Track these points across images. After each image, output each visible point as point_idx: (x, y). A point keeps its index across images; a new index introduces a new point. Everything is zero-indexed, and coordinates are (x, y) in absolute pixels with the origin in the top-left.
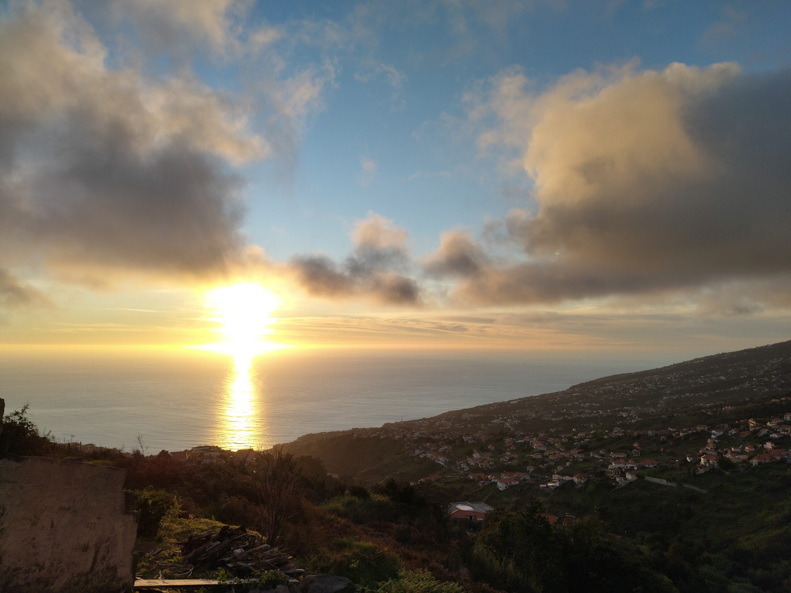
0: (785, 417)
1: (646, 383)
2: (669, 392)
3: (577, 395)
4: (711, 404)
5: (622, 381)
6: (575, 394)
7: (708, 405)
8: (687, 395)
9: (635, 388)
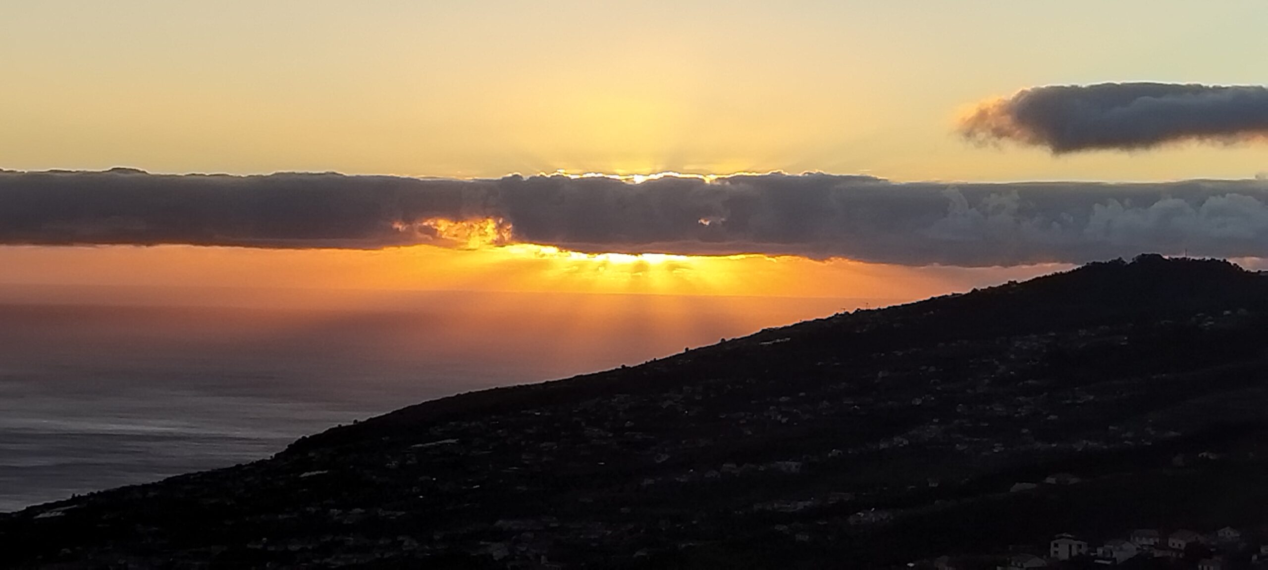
0: (1053, 549)
1: (583, 424)
2: (664, 458)
3: (318, 475)
4: (808, 503)
5: (494, 417)
6: (306, 474)
7: (801, 505)
8: (727, 466)
9: (544, 445)
